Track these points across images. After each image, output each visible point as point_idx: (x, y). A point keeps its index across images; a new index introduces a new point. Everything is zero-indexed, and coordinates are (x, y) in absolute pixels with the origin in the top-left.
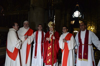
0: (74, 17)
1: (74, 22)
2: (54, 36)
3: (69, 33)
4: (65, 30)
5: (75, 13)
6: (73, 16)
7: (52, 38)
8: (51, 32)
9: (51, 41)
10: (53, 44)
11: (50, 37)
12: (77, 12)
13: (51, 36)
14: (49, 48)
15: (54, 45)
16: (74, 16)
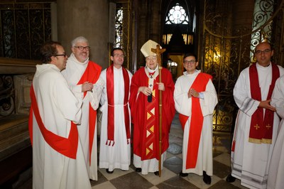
0: (169, 23)
1: (169, 37)
2: (162, 82)
3: (199, 71)
4: (193, 65)
5: (171, 11)
6: (167, 19)
7: (156, 87)
8: (152, 71)
9: (154, 95)
10: (159, 104)
11: (150, 84)
12: (177, 8)
13: (151, 82)
14: (149, 116)
15: (162, 106)
16: (169, 20)
